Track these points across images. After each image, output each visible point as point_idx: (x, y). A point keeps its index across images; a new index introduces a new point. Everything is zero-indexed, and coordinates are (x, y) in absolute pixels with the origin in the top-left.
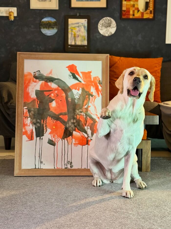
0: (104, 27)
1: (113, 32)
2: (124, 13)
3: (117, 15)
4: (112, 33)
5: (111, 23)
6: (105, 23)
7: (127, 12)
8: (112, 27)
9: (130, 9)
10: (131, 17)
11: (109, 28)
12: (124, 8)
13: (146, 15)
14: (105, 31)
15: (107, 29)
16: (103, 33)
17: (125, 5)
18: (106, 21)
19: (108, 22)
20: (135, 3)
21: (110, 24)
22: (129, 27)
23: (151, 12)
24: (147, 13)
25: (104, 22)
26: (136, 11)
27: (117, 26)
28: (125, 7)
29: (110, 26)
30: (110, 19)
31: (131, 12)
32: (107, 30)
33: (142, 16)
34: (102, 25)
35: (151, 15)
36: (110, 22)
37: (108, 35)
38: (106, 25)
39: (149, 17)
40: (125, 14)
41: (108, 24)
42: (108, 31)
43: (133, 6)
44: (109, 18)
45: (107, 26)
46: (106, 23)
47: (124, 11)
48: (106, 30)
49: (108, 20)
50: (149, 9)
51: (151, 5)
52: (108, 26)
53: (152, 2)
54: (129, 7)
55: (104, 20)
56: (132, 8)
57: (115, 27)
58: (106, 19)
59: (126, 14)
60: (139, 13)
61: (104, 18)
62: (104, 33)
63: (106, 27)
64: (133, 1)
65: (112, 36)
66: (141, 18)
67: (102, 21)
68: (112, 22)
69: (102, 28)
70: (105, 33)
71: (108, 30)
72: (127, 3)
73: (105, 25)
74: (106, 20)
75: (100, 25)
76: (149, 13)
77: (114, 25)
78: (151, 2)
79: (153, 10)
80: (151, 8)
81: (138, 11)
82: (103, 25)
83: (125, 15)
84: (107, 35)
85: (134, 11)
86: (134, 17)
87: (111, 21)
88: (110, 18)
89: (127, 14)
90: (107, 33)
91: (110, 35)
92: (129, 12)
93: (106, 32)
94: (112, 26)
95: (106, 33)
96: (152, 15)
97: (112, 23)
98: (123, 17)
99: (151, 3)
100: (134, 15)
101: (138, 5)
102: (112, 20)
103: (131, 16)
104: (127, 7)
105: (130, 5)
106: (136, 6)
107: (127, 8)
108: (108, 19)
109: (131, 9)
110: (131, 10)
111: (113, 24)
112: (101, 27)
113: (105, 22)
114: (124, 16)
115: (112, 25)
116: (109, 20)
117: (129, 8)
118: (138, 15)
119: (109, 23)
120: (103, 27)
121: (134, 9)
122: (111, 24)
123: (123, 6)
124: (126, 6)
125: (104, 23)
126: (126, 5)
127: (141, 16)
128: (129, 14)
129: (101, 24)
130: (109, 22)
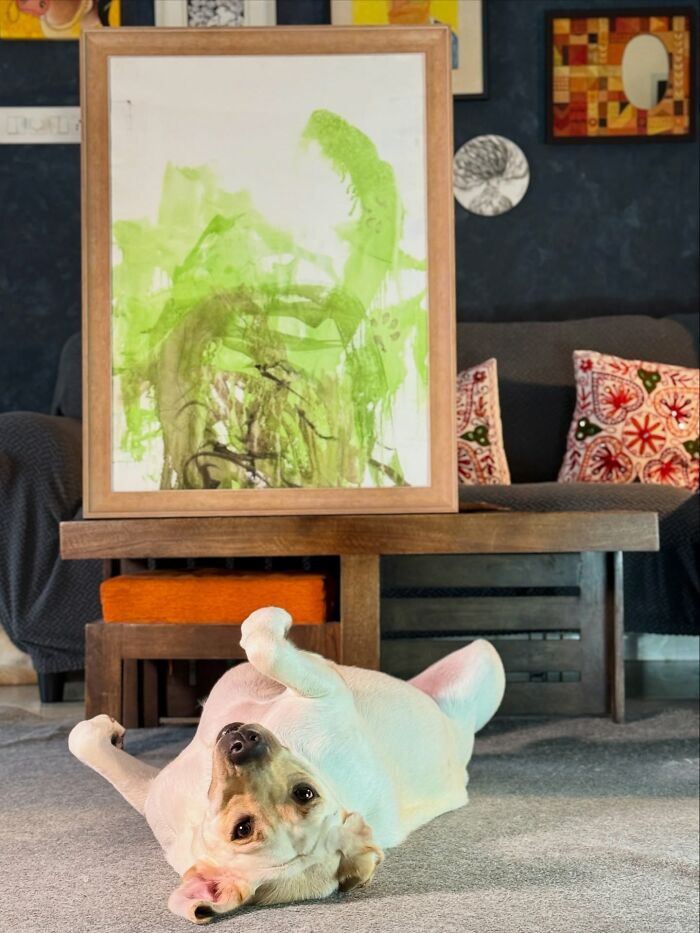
0: (475, 177)
1: (515, 200)
2: (560, 115)
3: (532, 123)
4: (510, 203)
5: (505, 161)
6: (480, 160)
7: (572, 110)
8: (510, 175)
9: (589, 99)
10: (593, 131)
11: (498, 182)
12: (561, 96)
13: (657, 119)
14: (482, 196)
15: (488, 184)
16: (473, 202)
17: (566, 80)
18: (483, 152)
19: (492, 156)
20: (609, 72)
21: (501, 162)
22: (583, 175)
23: (678, 106)
24: (662, 114)
25: (473, 155)
26: (613, 107)
27: (533, 170)
28: (567, 88)
29: (500, 172)
30: (502, 143)
31: (593, 112)
32: (491, 190)
33: (639, 125)
34: (467, 170)
35: (678, 120)
36: (499, 154)
37: (496, 210)
38: (484, 169)
39: (670, 131)
40: (567, 118)
41: (492, 165)
42: (492, 195)
43: (602, 83)
44: (494, 139)
45: (489, 173)
46: (483, 159)
47: (562, 106)
48: (485, 192)
49: (490, 149)
50: (671, 97)
51: (679, 81)
52: (492, 171)
53: (681, 66)
54: (584, 88)
55: (474, 146)
56: (595, 93)
57: (523, 177)
58: (482, 142)
59: (572, 117)
60: (628, 110)
61: (476, 141)
62: (477, 203)
63: (486, 175)
64: (599, 64)
65: (512, 215)
66: (635, 133)
67: (466, 151)
68: (509, 154)
69: (467, 182)
70: (480, 205)
71: (494, 188)
72: (571, 72)
73: (478, 167)
74: (485, 149)
75: (460, 168)
76: (671, 110)
77: (520, 167)
78: (678, 63)
79: (686, 97)
80: (679, 89)
81: (624, 104)
82: (471, 171)
83: (563, 124)
84: (488, 211)
85: (603, 107)
86: (604, 132)
87: (506, 150)
88: (501, 139)
89: (576, 121)
90: (491, 203)
91: (502, 209)
92: (583, 110)
93: (483, 200)
94: (509, 173)
95: (485, 202)
96: (685, 121)
97: (512, 159)
98: (558, 133)
99: (679, 71)
100: (603, 122)
101: (619, 79)
102: (511, 146)
103: (594, 125)
104: (575, 90)
105: (587, 79)
106: (612, 86)
107: (572, 95)
108: (490, 141)
109: (593, 97)
110: (592, 102)
111: (513, 163)
112: (464, 177)
113: (478, 155)
114: (561, 128)
115: (510, 170)
116: (496, 147)
117: (584, 95)
118: (620, 122)
119: (497, 161)
120: (469, 179)
121: (603, 96)
122: (508, 165)
123: (555, 88)
124: (570, 85)
125: (474, 162)
126: (571, 80)
127: (634, 124)
128: (584, 121)
129: (462, 164)
130: (496, 155)
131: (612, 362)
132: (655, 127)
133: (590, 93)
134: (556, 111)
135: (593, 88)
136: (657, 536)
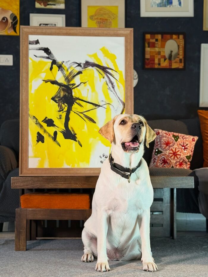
1: (134, 85)
2: (147, 61)
3: (139, 64)
7: (151, 60)
9: (155, 57)
10: (156, 67)
12: (147, 56)
13: (175, 64)
20: (161, 50)
22: (154, 79)
23: (181, 60)
24: (176, 62)
26: (162, 60)
27: (139, 77)
28: (149, 54)
31: (156, 61)
33: (169, 65)
35: (181, 64)
39: (179, 67)
43: (159, 53)
47: (148, 59)
50: (179, 58)
51: (181, 53)
53: (182, 49)
54: (154, 54)
57: (136, 79)
59: (150, 62)
60: (166, 61)
64: (158, 48)
66: (168, 67)
72: (150, 49)
76: (178, 61)
77: (135, 76)
78: (181, 48)
79: (183, 58)
80: (181, 56)
81: (165, 59)
83: (148, 64)
85: (159, 60)
86: (159, 67)
89: (152, 64)
92: (154, 60)
96: (183, 64)
98: (146, 67)
99: (181, 50)
100: (159, 64)
101: (164, 52)
103: (157, 65)
104: (151, 55)
105: (155, 52)
106: (162, 54)
109: (156, 57)
117: (154, 56)
118: (164, 64)
121: (159, 57)
123: (146, 54)
126: (150, 52)
127: (168, 65)
128: (154, 64)
131: (165, 132)
132: (174, 66)
133: (156, 56)
134: (146, 61)
135: (156, 54)
136: (194, 184)
